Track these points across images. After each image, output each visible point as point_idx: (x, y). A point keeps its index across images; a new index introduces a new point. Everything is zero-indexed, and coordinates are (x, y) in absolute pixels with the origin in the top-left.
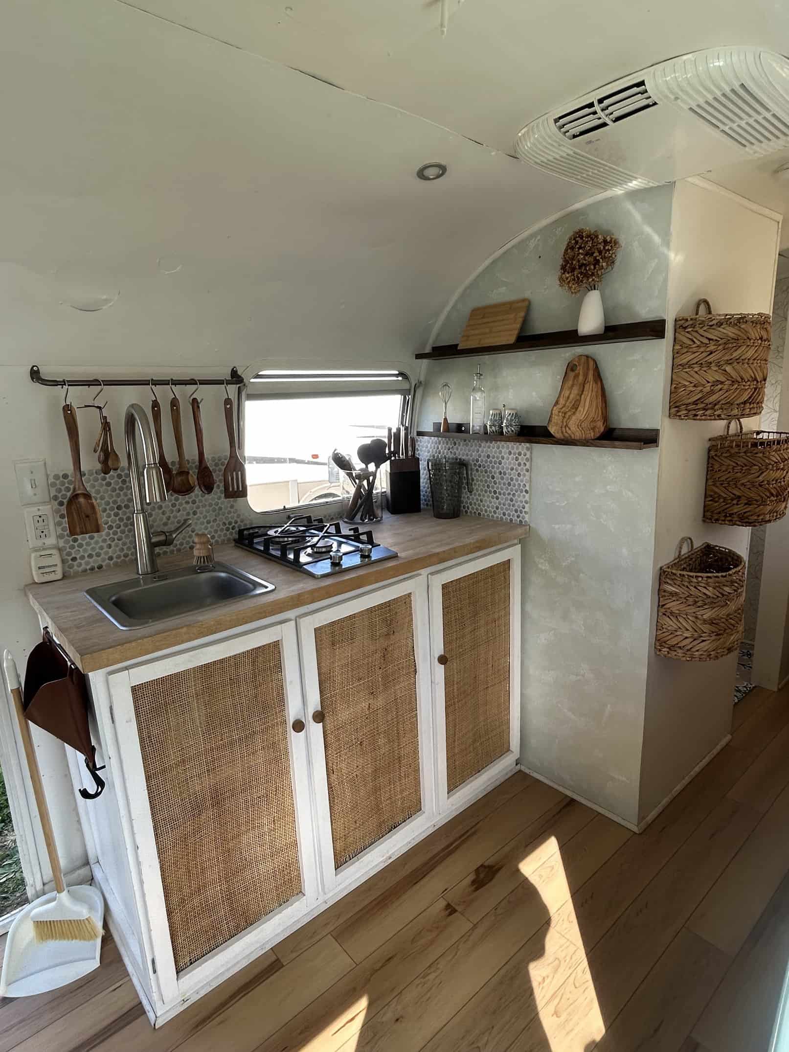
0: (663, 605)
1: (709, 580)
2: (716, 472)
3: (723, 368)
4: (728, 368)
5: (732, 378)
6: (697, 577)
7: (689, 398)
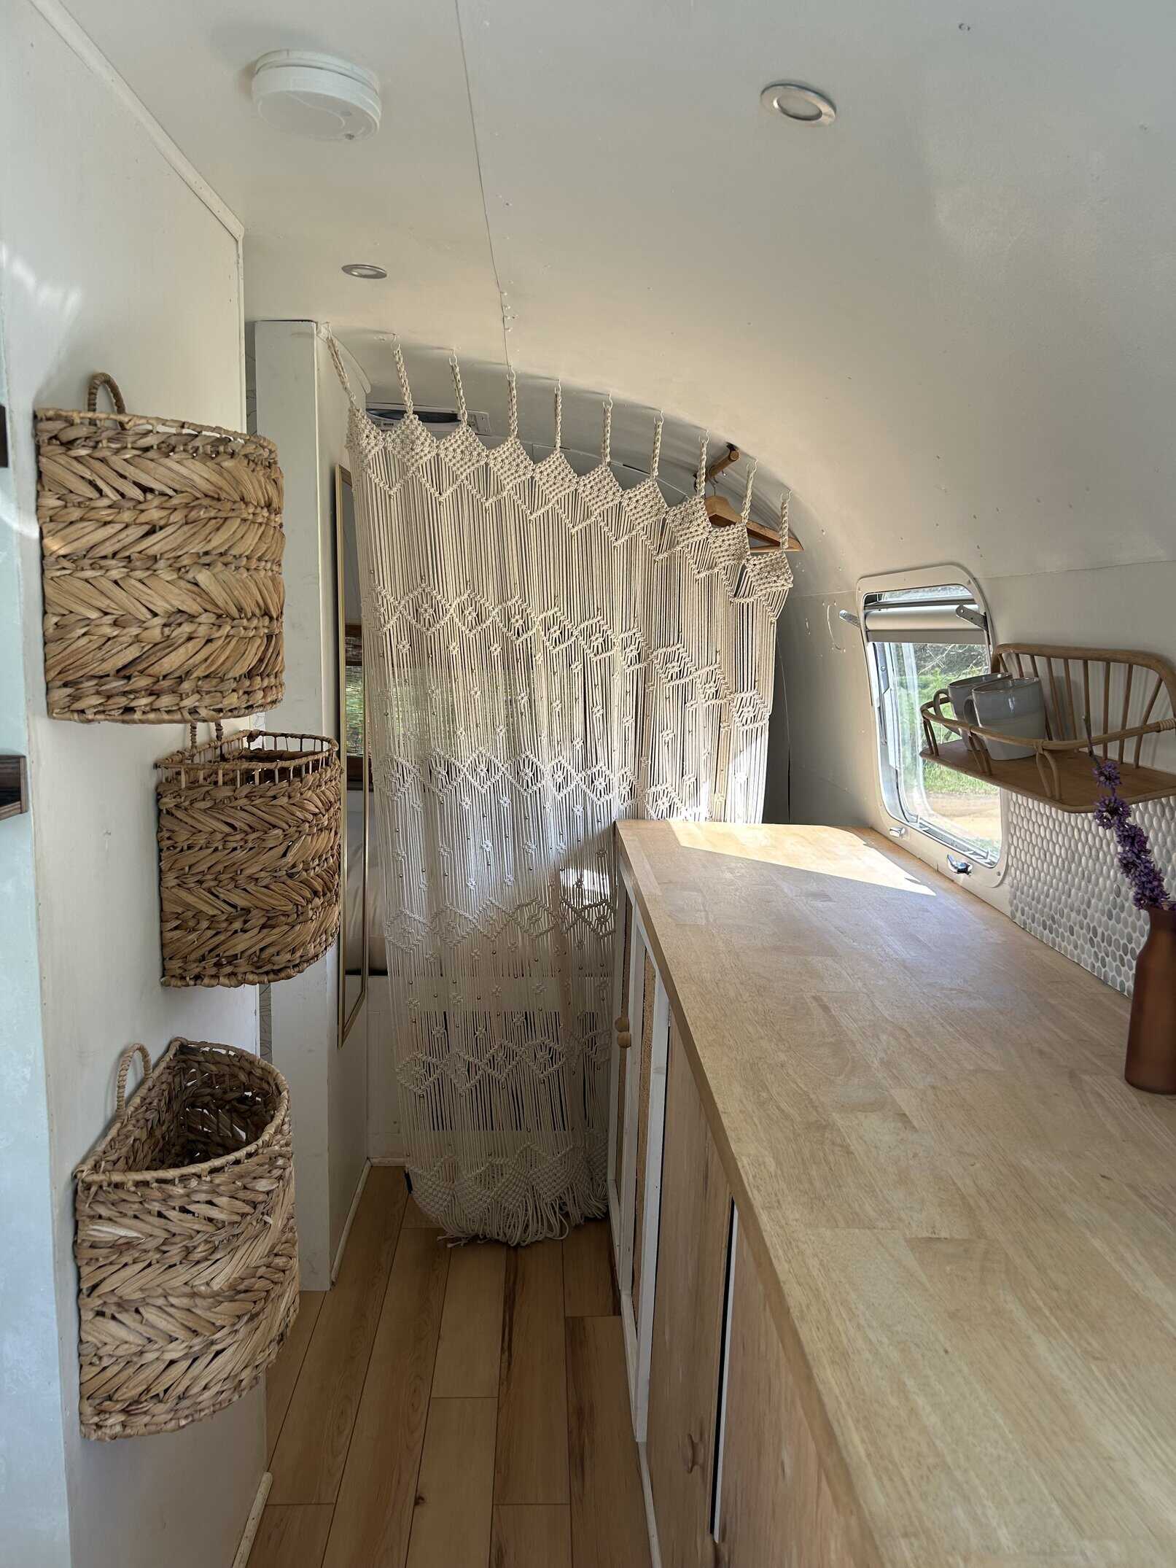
0: (94, 1287)
1: (219, 1179)
2: (182, 850)
3: (190, 576)
4: (203, 577)
5: (217, 606)
6: (184, 1179)
7: (103, 660)
